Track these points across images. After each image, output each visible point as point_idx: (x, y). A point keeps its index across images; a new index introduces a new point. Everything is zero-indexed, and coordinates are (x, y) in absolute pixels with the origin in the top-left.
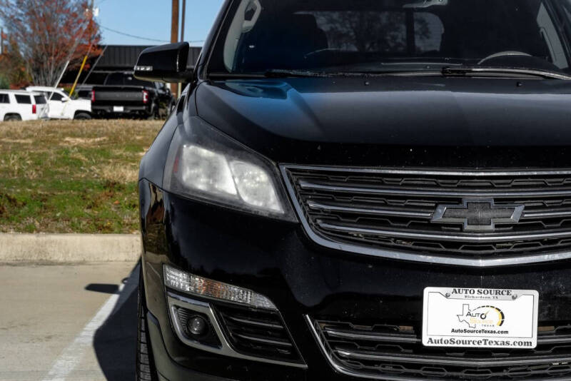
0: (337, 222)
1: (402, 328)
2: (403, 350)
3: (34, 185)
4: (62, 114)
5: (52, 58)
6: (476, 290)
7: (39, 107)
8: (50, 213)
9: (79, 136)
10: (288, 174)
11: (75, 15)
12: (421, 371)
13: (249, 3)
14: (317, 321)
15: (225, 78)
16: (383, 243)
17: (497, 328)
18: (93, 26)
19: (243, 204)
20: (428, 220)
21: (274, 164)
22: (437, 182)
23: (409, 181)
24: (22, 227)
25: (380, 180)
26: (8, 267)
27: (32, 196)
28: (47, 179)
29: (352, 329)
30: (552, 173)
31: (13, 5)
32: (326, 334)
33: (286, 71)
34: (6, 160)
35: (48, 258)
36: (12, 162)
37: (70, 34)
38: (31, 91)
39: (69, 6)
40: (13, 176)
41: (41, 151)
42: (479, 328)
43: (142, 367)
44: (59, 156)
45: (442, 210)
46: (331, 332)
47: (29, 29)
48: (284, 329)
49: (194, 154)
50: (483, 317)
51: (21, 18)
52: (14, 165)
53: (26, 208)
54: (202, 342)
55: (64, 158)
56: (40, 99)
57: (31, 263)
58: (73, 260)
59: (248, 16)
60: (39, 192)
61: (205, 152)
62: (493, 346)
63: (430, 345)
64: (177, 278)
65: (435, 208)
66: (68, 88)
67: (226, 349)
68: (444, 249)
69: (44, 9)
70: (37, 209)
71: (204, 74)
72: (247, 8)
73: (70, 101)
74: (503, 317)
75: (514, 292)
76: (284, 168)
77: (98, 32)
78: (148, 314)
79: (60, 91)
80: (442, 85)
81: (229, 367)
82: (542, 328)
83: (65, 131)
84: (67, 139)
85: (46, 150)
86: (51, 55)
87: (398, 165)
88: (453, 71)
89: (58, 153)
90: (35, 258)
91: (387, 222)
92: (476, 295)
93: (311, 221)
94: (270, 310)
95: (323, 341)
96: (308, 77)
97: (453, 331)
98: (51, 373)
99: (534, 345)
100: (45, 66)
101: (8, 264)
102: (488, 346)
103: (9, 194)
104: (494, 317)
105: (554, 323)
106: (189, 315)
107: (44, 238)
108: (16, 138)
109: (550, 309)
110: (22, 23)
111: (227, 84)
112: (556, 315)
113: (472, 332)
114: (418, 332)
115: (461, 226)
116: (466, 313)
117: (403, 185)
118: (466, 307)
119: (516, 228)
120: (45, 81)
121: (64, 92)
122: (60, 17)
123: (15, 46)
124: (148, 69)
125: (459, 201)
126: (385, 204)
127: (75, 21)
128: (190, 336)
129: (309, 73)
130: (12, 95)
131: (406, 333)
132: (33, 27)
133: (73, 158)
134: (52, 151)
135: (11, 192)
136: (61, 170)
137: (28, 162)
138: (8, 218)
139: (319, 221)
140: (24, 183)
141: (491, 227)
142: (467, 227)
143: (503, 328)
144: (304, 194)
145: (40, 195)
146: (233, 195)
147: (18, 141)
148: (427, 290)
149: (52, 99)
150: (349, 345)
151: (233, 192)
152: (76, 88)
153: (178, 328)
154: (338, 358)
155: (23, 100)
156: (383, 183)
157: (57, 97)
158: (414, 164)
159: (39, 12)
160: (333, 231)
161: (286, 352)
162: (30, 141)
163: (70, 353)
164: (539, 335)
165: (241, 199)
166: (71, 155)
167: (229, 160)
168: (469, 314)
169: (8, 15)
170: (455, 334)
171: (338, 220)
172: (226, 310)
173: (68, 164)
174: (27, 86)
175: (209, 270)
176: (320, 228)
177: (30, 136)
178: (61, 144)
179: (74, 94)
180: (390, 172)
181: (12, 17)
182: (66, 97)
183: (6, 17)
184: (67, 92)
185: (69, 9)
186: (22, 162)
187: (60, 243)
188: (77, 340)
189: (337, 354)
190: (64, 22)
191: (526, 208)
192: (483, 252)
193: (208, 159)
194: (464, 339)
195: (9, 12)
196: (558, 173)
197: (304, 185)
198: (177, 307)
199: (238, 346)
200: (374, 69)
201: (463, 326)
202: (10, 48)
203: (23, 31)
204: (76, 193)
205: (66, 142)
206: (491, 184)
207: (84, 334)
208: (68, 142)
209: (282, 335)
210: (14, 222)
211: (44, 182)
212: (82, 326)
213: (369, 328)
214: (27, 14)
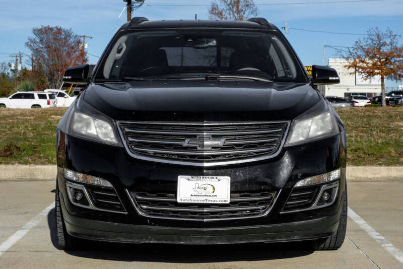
0: (141, 147)
1: (170, 195)
2: (170, 205)
3: (30, 140)
4: (64, 105)
5: (59, 72)
6: (202, 177)
7: (51, 101)
8: (37, 155)
9: (59, 115)
10: (120, 126)
11: (73, 48)
12: (178, 215)
13: (120, 45)
14: (132, 193)
15: (103, 82)
16: (162, 156)
17: (212, 194)
18: (83, 53)
19: (99, 139)
20: (182, 145)
21: (113, 120)
22: (187, 128)
23: (174, 128)
24: (22, 161)
25: (160, 128)
26: (14, 182)
27: (28, 146)
28: (38, 137)
29: (147, 195)
30: (239, 124)
31: (37, 42)
32: (136, 198)
33: (131, 78)
34: (17, 127)
35: (35, 177)
36: (21, 128)
37: (70, 58)
38: (47, 92)
39: (69, 42)
40: (20, 135)
41: (37, 123)
42: (203, 194)
43: (58, 218)
44: (46, 125)
45: (187, 140)
46: (139, 197)
47: (47, 57)
48: (117, 196)
49: (79, 117)
50: (205, 189)
51: (42, 50)
52: (21, 130)
53: (25, 152)
54: (82, 203)
55: (49, 126)
56: (52, 97)
57: (25, 180)
58: (48, 178)
59: (119, 51)
60: (33, 143)
61: (85, 116)
62: (210, 202)
63: (181, 202)
64: (70, 174)
65: (184, 140)
66: (67, 90)
67: (91, 206)
68: (189, 158)
69: (55, 44)
70: (31, 153)
71: (93, 80)
72: (119, 47)
73: (70, 97)
74: (214, 189)
75: (219, 177)
76: (118, 122)
77: (86, 57)
78: (60, 193)
79: (63, 92)
80: (213, 84)
81: (93, 215)
82: (232, 195)
83: (52, 112)
84: (53, 116)
85: (40, 122)
86: (59, 71)
87: (169, 120)
88: (211, 77)
89: (46, 124)
90: (28, 177)
91: (163, 147)
92: (201, 179)
93: (130, 147)
94: (110, 187)
95: (134, 201)
96: (141, 80)
97: (191, 195)
98: (24, 227)
99: (228, 202)
100: (55, 77)
101: (14, 181)
102: (207, 202)
103: (17, 145)
104: (210, 189)
105: (239, 192)
106: (76, 191)
107: (33, 167)
108: (25, 116)
109: (236, 185)
110: (42, 53)
111: (105, 85)
112: (239, 188)
113: (200, 196)
114: (176, 197)
115: (196, 148)
116: (197, 187)
117: (171, 129)
118: (197, 185)
119: (222, 149)
120: (55, 86)
121: (66, 92)
122: (64, 48)
123: (40, 66)
124: (69, 78)
125: (195, 136)
126: (163, 139)
127: (73, 51)
128: (76, 201)
129: (142, 79)
130: (36, 94)
131: (171, 197)
132: (49, 56)
133: (53, 126)
134: (43, 123)
135: (18, 144)
136: (46, 132)
137: (30, 129)
138: (15, 157)
139: (133, 147)
140: (26, 139)
141: (210, 148)
142: (199, 148)
143: (214, 194)
144: (127, 135)
145: (34, 145)
146: (95, 135)
147: (26, 118)
148: (179, 177)
149: (58, 96)
150: (146, 203)
151: (95, 133)
152: (72, 90)
153: (71, 197)
154: (141, 210)
155: (42, 97)
156: (162, 129)
157: (61, 95)
158: (176, 120)
159: (52, 46)
160: (139, 151)
161: (118, 207)
162: (32, 118)
163: (36, 220)
164: (231, 197)
165: (98, 137)
166: (53, 125)
167: (94, 119)
168: (198, 188)
169: (35, 48)
170: (192, 197)
171: (142, 146)
172: (91, 188)
173: (51, 129)
174: (45, 89)
175: (88, 171)
176: (134, 150)
177: (33, 115)
178: (49, 119)
179: (71, 93)
180: (165, 123)
181: (37, 49)
182: (67, 95)
183: (34, 49)
184: (67, 92)
185: (70, 45)
186: (26, 129)
187: (41, 170)
188: (40, 214)
189: (141, 207)
190: (66, 52)
191: (226, 140)
192: (207, 160)
193: (86, 119)
194: (197, 199)
195: (35, 47)
196: (242, 124)
197: (127, 130)
198: (70, 188)
199: (97, 204)
200: (171, 76)
201: (196, 193)
202: (37, 67)
203: (43, 57)
204: (53, 144)
205: (52, 118)
206: (212, 128)
207: (44, 211)
208: (53, 118)
209: (116, 199)
210: (18, 159)
211: (36, 138)
212: (44, 208)
213: (155, 195)
214: (46, 47)
